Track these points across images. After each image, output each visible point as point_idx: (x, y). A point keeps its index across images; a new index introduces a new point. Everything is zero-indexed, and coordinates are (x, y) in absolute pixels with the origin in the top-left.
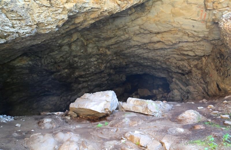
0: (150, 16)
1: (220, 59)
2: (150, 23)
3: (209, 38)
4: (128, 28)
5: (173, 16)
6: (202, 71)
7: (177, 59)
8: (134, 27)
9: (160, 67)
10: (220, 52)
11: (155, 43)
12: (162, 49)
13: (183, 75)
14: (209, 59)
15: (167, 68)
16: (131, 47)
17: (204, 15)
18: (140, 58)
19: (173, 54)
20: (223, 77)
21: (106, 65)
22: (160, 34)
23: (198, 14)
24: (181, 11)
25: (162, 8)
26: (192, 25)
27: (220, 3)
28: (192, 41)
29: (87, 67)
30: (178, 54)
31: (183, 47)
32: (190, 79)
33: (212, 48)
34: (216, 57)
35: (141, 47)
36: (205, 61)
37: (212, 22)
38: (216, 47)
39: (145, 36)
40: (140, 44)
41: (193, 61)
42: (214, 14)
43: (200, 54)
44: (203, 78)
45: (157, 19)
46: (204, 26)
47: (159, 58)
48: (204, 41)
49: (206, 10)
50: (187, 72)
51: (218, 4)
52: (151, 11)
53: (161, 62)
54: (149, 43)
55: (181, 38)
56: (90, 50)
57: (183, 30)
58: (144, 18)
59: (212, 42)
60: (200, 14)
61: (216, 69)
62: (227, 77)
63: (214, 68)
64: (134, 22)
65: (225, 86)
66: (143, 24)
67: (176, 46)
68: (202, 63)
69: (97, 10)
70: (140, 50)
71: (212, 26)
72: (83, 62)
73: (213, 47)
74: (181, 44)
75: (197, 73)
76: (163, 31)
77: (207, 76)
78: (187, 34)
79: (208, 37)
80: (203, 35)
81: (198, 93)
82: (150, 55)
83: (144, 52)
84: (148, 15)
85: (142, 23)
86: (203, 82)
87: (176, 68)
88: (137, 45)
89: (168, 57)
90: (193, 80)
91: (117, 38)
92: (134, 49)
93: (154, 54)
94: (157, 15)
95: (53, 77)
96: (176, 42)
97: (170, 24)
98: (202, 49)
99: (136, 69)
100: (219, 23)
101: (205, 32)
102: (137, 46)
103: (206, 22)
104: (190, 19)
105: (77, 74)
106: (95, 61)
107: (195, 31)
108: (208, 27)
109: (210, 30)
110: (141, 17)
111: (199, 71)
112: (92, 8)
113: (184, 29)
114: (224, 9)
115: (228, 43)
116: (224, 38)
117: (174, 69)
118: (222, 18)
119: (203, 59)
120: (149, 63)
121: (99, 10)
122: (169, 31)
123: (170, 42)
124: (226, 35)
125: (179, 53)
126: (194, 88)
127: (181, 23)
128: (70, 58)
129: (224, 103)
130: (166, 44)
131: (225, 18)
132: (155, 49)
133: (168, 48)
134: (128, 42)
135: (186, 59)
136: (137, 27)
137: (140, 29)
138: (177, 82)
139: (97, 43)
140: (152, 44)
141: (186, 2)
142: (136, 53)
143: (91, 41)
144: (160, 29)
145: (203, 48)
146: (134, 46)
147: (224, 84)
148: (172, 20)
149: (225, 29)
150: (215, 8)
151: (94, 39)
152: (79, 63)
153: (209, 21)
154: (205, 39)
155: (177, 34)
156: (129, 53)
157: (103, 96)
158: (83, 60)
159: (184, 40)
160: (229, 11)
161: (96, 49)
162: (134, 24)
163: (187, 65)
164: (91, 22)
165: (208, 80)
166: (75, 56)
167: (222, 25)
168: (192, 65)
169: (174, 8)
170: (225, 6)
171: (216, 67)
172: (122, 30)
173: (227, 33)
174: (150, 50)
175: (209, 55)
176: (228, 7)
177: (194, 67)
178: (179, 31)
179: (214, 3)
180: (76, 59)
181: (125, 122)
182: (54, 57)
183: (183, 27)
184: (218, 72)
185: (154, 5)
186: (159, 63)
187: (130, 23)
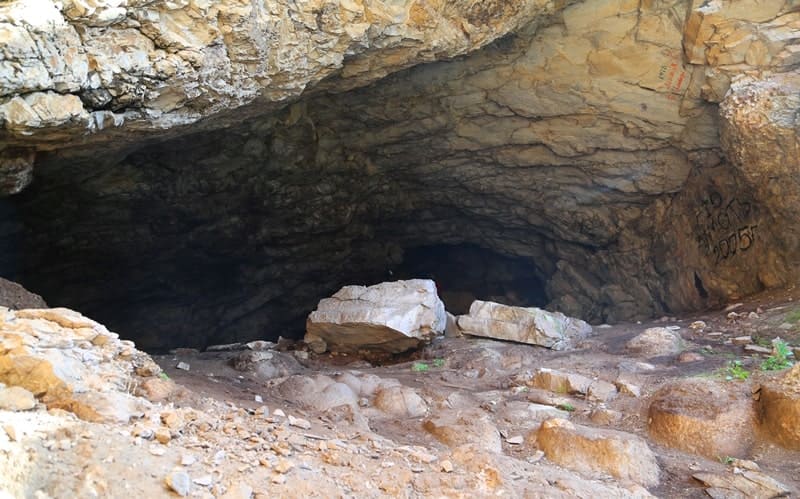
0: (524, 65)
1: (710, 206)
2: (519, 87)
3: (685, 143)
4: (449, 98)
5: (590, 73)
6: (652, 239)
7: (580, 200)
8: (467, 94)
9: (521, 223)
10: (710, 186)
11: (522, 147)
12: (540, 166)
13: (591, 249)
14: (675, 205)
15: (542, 227)
16: (447, 155)
17: (678, 76)
18: (463, 191)
19: (569, 184)
20: (714, 257)
21: (357, 207)
22: (541, 123)
23: (661, 74)
24: (616, 60)
25: (561, 46)
26: (640, 103)
27: (727, 51)
28: (633, 148)
29: (299, 210)
30: (585, 187)
31: (604, 164)
32: (612, 265)
33: (687, 171)
34: (699, 198)
35: (476, 158)
36: (662, 211)
37: (697, 99)
38: (700, 172)
39: (495, 123)
40: (475, 149)
41: (626, 209)
42: (708, 78)
43: (651, 188)
44: (655, 262)
45: (542, 77)
46: (675, 109)
47: (524, 194)
48: (668, 150)
49: (686, 62)
50: (603, 240)
51: (721, 52)
52: (530, 53)
53: (527, 207)
54: (505, 145)
55: (603, 139)
56: (321, 158)
57: (614, 116)
58: (505, 71)
59: (691, 155)
60: (667, 74)
61: (695, 236)
62: (725, 257)
63: (690, 230)
64: (472, 80)
65: (719, 284)
66: (496, 90)
67: (584, 161)
68: (655, 215)
69: (413, 44)
70: (470, 167)
71: (694, 111)
72: (293, 194)
73: (691, 172)
74: (598, 157)
75: (636, 246)
76: (555, 113)
77: (668, 254)
78: (622, 128)
79: (680, 141)
80: (668, 135)
81: (637, 305)
82: (499, 183)
83: (483, 174)
84: (518, 64)
85: (496, 86)
86: (653, 272)
87: (572, 228)
88: (466, 150)
89: (551, 193)
90: (622, 267)
91: (407, 125)
92: (451, 162)
93: (513, 181)
94: (546, 65)
95: (191, 237)
96: (588, 148)
97: (579, 96)
98: (659, 173)
99: (440, 226)
100: (721, 104)
101: (676, 126)
102: (463, 154)
103: (682, 97)
104: (637, 84)
105: (264, 231)
106: (328, 194)
107: (646, 121)
108: (683, 112)
109: (688, 122)
110: (495, 66)
111: (643, 241)
112: (404, 40)
113: (615, 112)
114: (733, 68)
115: (743, 161)
116: (731, 147)
117: (565, 232)
118: (728, 93)
119: (659, 203)
120: (490, 208)
121: (418, 46)
122: (574, 116)
123: (568, 149)
124: (739, 141)
125: (590, 183)
126: (624, 290)
127: (611, 94)
128: (255, 178)
129: (728, 319)
130: (555, 154)
131: (738, 94)
132: (519, 167)
133: (559, 164)
134: (439, 140)
135: (606, 203)
136: (479, 97)
137: (487, 103)
138: (572, 271)
139: (342, 135)
140: (513, 151)
141: (633, 37)
142: (455, 175)
143: (328, 129)
144: (547, 108)
145: (663, 170)
146: (458, 151)
147: (718, 276)
148: (586, 84)
149: (738, 123)
150: (711, 61)
151: (335, 124)
152: (279, 197)
153: (689, 96)
154: (671, 145)
155: (593, 126)
156: (436, 173)
157: (412, 292)
158: (292, 189)
159: (611, 145)
160: (747, 75)
161: (340, 155)
162: (471, 85)
163: (607, 221)
164: (377, 75)
165: (669, 265)
166: (273, 175)
167: (731, 112)
168: (623, 220)
169: (598, 50)
170: (737, 59)
171: (696, 227)
172: (431, 101)
173: (742, 136)
174: (503, 166)
175: (676, 194)
176: (745, 62)
177: (628, 227)
178: (603, 116)
179: (709, 48)
180: (275, 184)
181: (490, 357)
182: (210, 172)
183: (616, 105)
184: (702, 242)
185: (539, 36)
186: (520, 210)
187: (459, 83)
